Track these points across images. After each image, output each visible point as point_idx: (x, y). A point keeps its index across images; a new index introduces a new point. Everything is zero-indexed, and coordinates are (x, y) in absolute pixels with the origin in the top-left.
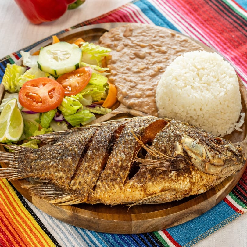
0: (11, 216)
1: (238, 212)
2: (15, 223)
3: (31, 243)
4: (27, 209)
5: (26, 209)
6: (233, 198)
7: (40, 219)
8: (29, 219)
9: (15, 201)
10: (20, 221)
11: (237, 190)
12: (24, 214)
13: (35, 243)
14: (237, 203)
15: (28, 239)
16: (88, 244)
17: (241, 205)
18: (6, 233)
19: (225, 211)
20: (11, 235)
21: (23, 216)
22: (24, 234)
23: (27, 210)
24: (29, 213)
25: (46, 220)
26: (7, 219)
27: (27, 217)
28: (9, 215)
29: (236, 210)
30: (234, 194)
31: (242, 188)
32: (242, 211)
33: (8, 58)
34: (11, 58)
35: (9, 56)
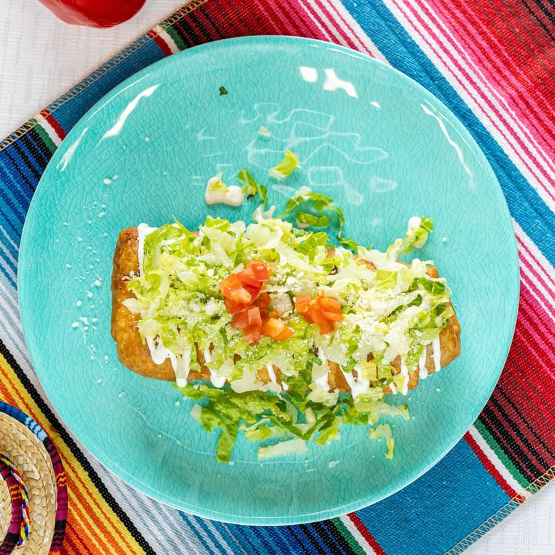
0: (87, 531)
1: (515, 500)
2: (95, 547)
5: (113, 510)
6: (504, 464)
7: (142, 533)
8: (119, 533)
9: (90, 494)
10: (105, 540)
11: (513, 445)
12: (111, 523)
14: (512, 476)
17: (520, 482)
19: (489, 496)
21: (110, 528)
23: (115, 514)
24: (118, 519)
25: (152, 534)
26: (79, 539)
27: (115, 528)
28: (82, 531)
29: (511, 493)
30: (507, 454)
31: (523, 441)
32: (522, 496)
33: (32, 127)
34: (38, 125)
35: (35, 120)
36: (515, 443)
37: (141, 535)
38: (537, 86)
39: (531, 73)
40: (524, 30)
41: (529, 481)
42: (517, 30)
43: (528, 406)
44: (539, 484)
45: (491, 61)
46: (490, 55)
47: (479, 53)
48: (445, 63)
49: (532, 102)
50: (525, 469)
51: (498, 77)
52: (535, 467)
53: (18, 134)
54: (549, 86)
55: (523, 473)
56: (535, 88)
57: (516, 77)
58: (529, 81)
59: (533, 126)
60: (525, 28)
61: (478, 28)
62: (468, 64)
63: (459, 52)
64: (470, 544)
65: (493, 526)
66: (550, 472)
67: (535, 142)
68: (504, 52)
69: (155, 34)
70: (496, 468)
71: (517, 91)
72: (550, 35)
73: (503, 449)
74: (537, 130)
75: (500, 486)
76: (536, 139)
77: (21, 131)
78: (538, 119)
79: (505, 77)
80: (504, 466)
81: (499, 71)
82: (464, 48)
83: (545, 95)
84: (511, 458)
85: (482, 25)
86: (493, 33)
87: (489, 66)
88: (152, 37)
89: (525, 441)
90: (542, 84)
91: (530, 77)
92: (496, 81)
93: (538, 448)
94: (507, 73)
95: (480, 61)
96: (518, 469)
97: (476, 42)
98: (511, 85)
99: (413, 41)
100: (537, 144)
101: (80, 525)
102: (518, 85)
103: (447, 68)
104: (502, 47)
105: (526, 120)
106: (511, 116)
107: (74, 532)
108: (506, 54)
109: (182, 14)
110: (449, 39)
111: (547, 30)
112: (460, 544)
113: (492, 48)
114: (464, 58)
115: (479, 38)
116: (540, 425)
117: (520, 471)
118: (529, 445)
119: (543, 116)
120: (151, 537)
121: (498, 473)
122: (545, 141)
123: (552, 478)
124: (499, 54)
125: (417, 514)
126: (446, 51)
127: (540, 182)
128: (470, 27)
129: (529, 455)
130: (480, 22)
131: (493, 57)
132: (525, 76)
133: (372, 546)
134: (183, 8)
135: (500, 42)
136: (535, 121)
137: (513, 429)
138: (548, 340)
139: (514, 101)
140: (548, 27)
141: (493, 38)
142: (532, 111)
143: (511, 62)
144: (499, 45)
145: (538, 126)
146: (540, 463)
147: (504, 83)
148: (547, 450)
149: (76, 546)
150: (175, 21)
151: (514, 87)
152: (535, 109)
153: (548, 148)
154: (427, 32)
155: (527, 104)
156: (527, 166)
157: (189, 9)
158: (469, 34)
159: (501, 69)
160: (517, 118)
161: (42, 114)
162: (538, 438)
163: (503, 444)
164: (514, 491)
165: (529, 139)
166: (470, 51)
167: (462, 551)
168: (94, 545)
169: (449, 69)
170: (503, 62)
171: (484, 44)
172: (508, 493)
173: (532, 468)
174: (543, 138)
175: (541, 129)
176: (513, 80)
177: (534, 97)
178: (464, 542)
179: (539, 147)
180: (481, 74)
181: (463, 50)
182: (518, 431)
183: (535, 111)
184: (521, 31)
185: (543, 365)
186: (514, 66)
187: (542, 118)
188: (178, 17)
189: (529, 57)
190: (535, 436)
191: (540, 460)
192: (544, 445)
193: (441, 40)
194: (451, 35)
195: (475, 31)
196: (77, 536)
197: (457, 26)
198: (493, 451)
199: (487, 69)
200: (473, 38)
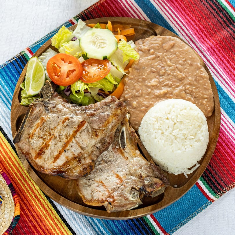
0: (38, 210)
1: (210, 201)
2: (41, 216)
3: (55, 233)
4: (50, 202)
6: (206, 187)
7: (60, 211)
8: (51, 211)
9: (40, 195)
10: (45, 213)
11: (209, 180)
12: (48, 206)
13: (58, 233)
14: (209, 192)
15: (52, 229)
16: (97, 232)
17: (212, 194)
18: (35, 225)
19: (200, 200)
20: (39, 227)
21: (48, 209)
22: (49, 225)
26: (35, 213)
27: (49, 208)
28: (36, 209)
29: (209, 198)
30: (207, 183)
31: (213, 178)
32: (213, 199)
33: (23, 54)
34: (25, 53)
35: (24, 51)
36: (210, 179)
37: (60, 212)
38: (217, 44)
39: (215, 39)
40: (212, 24)
41: (216, 194)
42: (210, 24)
43: (215, 164)
44: (220, 195)
45: (200, 34)
46: (200, 32)
47: (195, 31)
48: (182, 34)
49: (215, 50)
50: (214, 189)
51: (203, 40)
52: (218, 188)
53: (17, 56)
54: (222, 44)
55: (213, 191)
56: (217, 45)
57: (209, 41)
58: (214, 42)
59: (216, 58)
60: (213, 23)
61: (195, 22)
62: (191, 35)
63: (188, 30)
64: (192, 218)
65: (201, 211)
66: (224, 190)
67: (217, 64)
68: (205, 32)
69: (71, 21)
70: (203, 189)
71: (210, 45)
72: (223, 26)
73: (205, 181)
74: (218, 60)
75: (204, 196)
76: (217, 63)
77: (19, 55)
78: (218, 56)
79: (205, 41)
80: (206, 188)
81: (203, 38)
82: (190, 29)
83: (221, 47)
84: (209, 184)
85: (196, 21)
86: (201, 24)
87: (199, 36)
88: (70, 22)
89: (214, 178)
90: (219, 43)
91: (215, 41)
92: (202, 42)
93: (219, 181)
94: (206, 39)
95: (196, 34)
96: (211, 189)
97: (194, 28)
98: (208, 43)
99: (170, 26)
100: (218, 65)
101: (35, 207)
102: (211, 43)
103: (183, 36)
104: (204, 30)
105: (213, 56)
106: (208, 54)
107: (33, 210)
108: (206, 32)
109: (82, 14)
110: (184, 25)
111: (221, 24)
112: (188, 218)
113: (200, 30)
114: (190, 32)
115: (195, 26)
116: (220, 172)
117: (212, 190)
118: (216, 180)
119: (220, 55)
120: (64, 213)
121: (203, 191)
122: (221, 64)
123: (225, 193)
124: (203, 32)
125: (171, 206)
126: (183, 30)
127: (219, 79)
128: (192, 22)
129: (216, 184)
130: (196, 20)
131: (201, 33)
132: (213, 40)
133: (153, 219)
134: (83, 12)
135: (203, 28)
136: (217, 57)
137: (209, 173)
138: (223, 139)
139: (209, 49)
140: (221, 23)
141: (201, 26)
142: (216, 53)
143: (207, 35)
144: (203, 29)
145: (218, 59)
146: (220, 187)
147: (205, 43)
148: (223, 182)
149: (34, 215)
150: (79, 17)
151: (209, 44)
152: (217, 52)
153: (222, 67)
154: (176, 23)
155: (214, 50)
156: (214, 73)
157: (85, 12)
158: (191, 24)
159: (204, 38)
160: (210, 55)
161: (27, 49)
162: (219, 177)
163: (206, 179)
164: (210, 198)
165: (215, 63)
166: (192, 30)
167: (189, 221)
168: (41, 215)
169: (184, 36)
170: (204, 35)
171: (197, 28)
172: (208, 199)
173: (217, 189)
174: (220, 63)
175: (219, 60)
176: (208, 41)
177: (216, 48)
178: (190, 217)
179: (219, 66)
180: (196, 39)
181: (189, 30)
182: (211, 174)
183: (217, 53)
184: (211, 24)
185: (221, 149)
186: (209, 37)
187: (220, 56)
188: (80, 15)
189: (214, 34)
190: (218, 176)
191: (220, 186)
192: (222, 180)
193: (181, 25)
194: (185, 24)
195: (194, 23)
196: (35, 212)
197: (187, 21)
198: (201, 182)
199: (198, 37)
200: (193, 26)
